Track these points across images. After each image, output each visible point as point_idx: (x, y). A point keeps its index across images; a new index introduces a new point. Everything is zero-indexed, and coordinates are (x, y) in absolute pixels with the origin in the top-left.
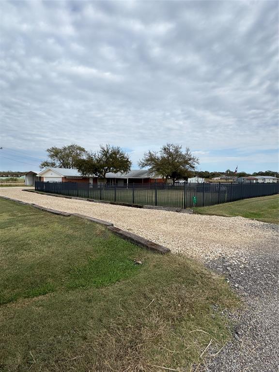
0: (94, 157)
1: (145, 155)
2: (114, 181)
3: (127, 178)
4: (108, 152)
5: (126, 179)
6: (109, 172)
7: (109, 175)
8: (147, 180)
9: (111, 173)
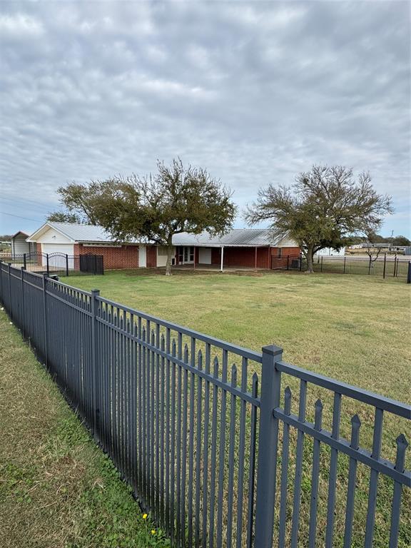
0: (142, 192)
1: (260, 194)
2: (192, 253)
3: (222, 246)
4: (177, 179)
5: (220, 248)
6: (181, 231)
7: (182, 238)
8: (264, 250)
9: (184, 234)
